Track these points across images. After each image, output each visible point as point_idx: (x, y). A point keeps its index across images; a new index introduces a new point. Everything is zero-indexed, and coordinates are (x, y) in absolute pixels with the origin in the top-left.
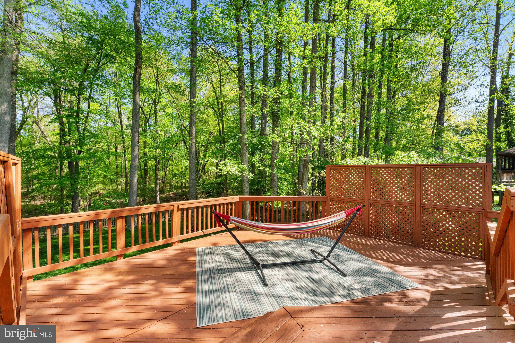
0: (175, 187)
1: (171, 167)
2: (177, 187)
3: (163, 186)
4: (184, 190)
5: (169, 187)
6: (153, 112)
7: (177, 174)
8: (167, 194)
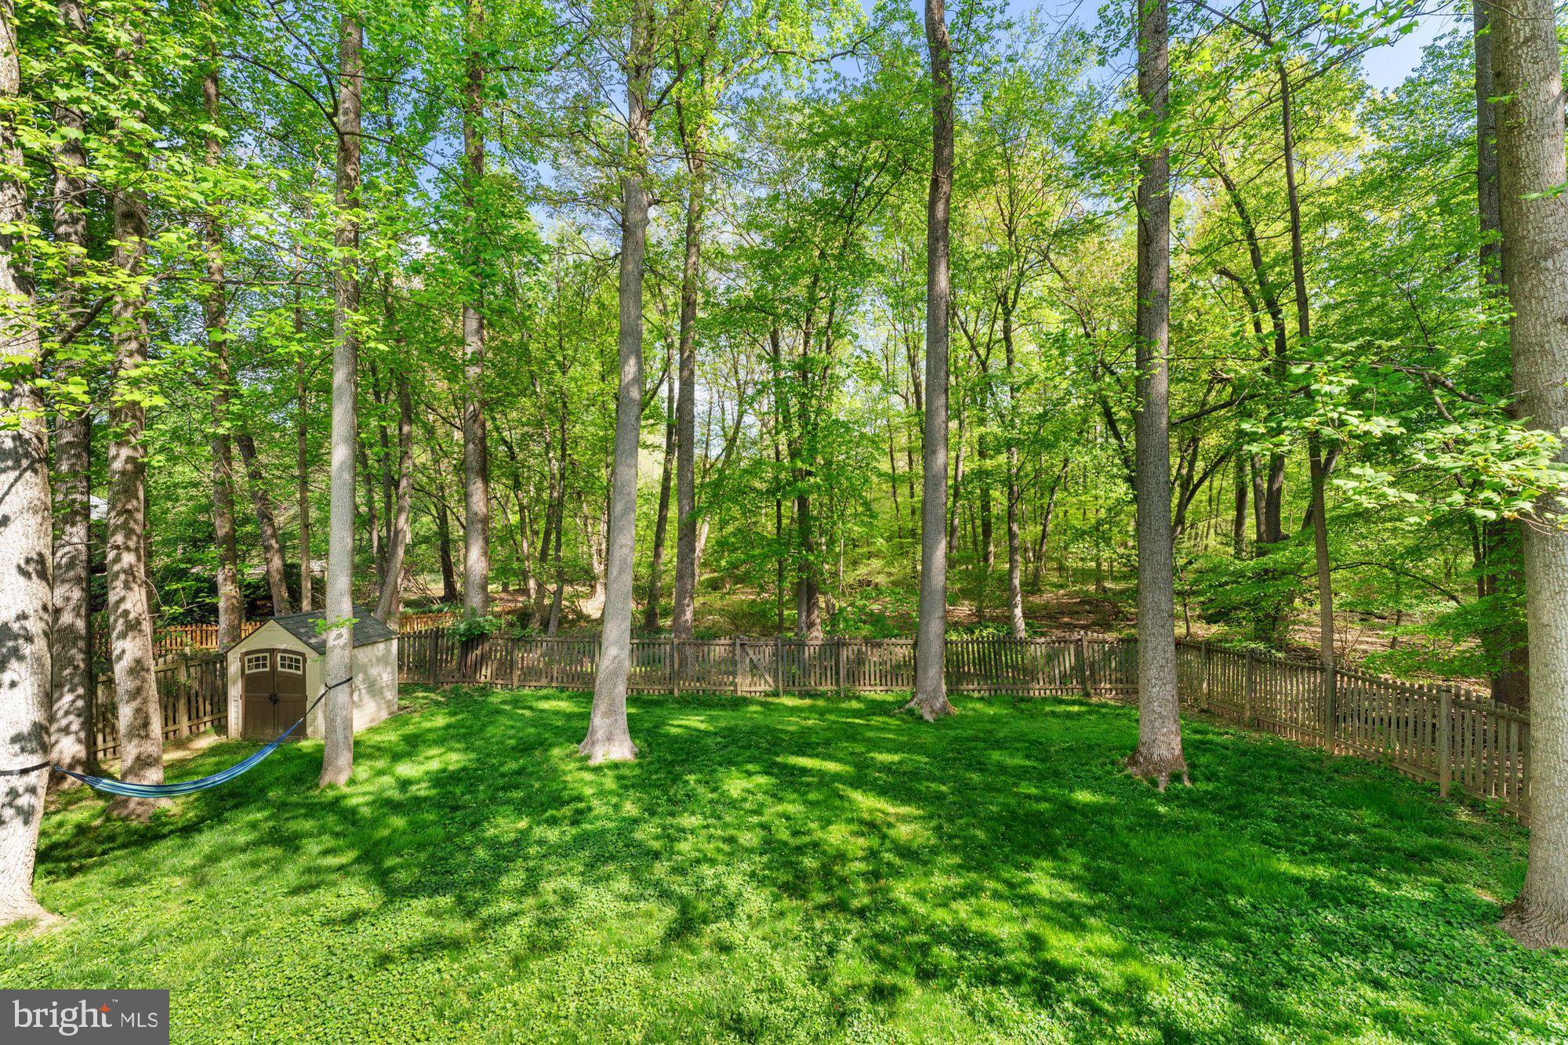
0: (1076, 571)
1: (1060, 511)
2: (1083, 575)
3: (1037, 570)
4: (1108, 585)
5: (1057, 574)
6: (1000, 335)
7: (1084, 533)
8: (1048, 596)
